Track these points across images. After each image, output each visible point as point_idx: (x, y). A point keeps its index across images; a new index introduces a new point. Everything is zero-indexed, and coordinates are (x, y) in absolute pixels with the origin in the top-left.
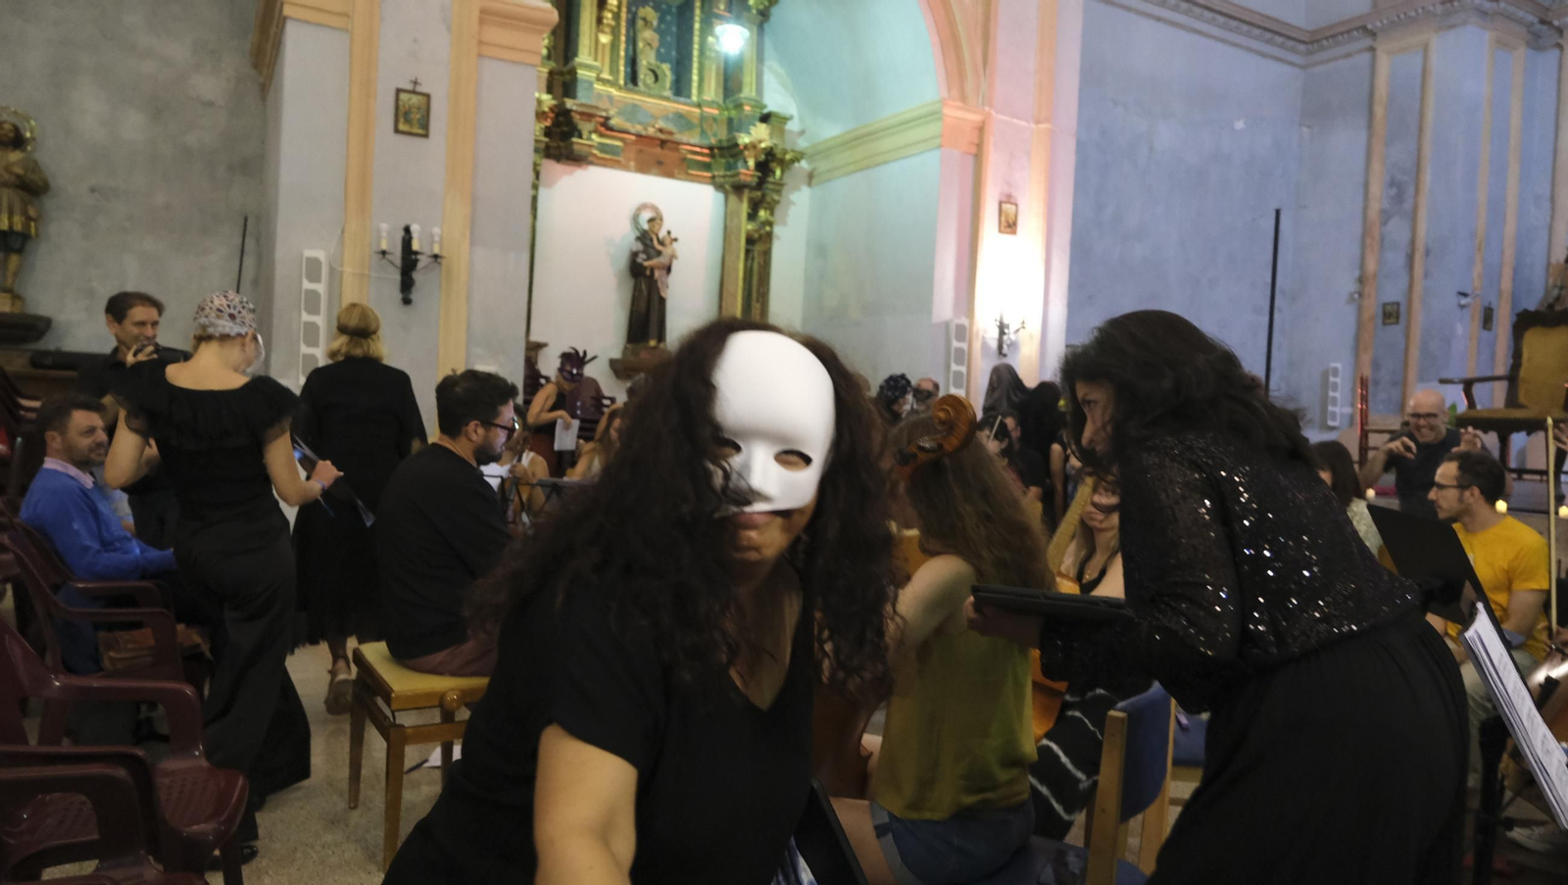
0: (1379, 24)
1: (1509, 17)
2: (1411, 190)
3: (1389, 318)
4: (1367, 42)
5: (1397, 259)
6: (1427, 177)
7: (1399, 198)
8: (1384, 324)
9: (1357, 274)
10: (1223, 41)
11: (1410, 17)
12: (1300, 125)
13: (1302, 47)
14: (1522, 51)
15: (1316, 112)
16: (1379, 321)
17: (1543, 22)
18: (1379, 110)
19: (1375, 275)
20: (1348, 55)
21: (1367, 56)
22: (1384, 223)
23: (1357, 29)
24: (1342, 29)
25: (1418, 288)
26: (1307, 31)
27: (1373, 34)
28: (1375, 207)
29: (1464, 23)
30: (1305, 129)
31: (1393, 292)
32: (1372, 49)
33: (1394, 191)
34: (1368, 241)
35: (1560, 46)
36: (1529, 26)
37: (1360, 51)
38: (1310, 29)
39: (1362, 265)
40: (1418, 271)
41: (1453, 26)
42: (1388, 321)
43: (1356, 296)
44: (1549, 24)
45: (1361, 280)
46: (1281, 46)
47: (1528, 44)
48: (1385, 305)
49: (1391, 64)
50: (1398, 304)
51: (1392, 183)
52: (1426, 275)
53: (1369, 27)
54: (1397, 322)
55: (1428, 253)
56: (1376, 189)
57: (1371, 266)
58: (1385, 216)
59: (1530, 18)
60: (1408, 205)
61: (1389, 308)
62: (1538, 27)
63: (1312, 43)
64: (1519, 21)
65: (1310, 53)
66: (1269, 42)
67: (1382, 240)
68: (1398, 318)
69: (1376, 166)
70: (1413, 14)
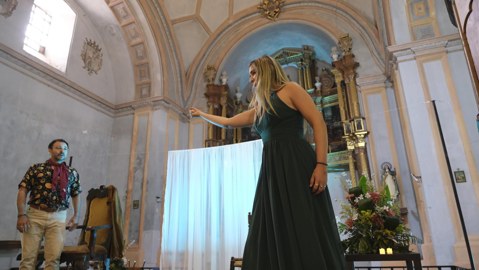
0: (135, 106)
1: (174, 110)
2: (143, 161)
3: (135, 206)
4: (132, 111)
5: (138, 184)
6: (148, 157)
7: (140, 164)
8: (134, 208)
9: (126, 189)
10: (80, 101)
11: (144, 105)
12: (111, 136)
13: (113, 110)
14: (178, 121)
15: (116, 132)
16: (132, 208)
17: (184, 114)
18: (135, 133)
19: (132, 191)
20: (127, 115)
21: (132, 116)
22: (135, 172)
23: (129, 106)
24: (125, 106)
25: (144, 195)
26: (115, 106)
27: (134, 109)
28: (132, 166)
29: (159, 109)
30: (113, 138)
31: (136, 197)
32: (133, 114)
33: (138, 161)
34: (130, 178)
35: (189, 122)
36: (180, 115)
37: (130, 114)
38: (115, 105)
39: (128, 187)
40: (144, 189)
41: (156, 109)
42: (135, 207)
43: (125, 198)
44: (186, 115)
45: (127, 192)
46: (104, 108)
47: (180, 120)
48: (134, 201)
49: (139, 119)
50: (138, 201)
51: (138, 158)
52: (147, 190)
53: (133, 106)
54: (138, 208)
55: (148, 182)
56: (133, 160)
57: (130, 187)
58: (135, 169)
59: (180, 112)
60: (142, 166)
61: (135, 202)
62: (183, 115)
63: (116, 109)
64: (176, 112)
65: (116, 113)
66: (100, 106)
67: (134, 177)
68: (138, 206)
69: (133, 153)
70: (145, 104)
